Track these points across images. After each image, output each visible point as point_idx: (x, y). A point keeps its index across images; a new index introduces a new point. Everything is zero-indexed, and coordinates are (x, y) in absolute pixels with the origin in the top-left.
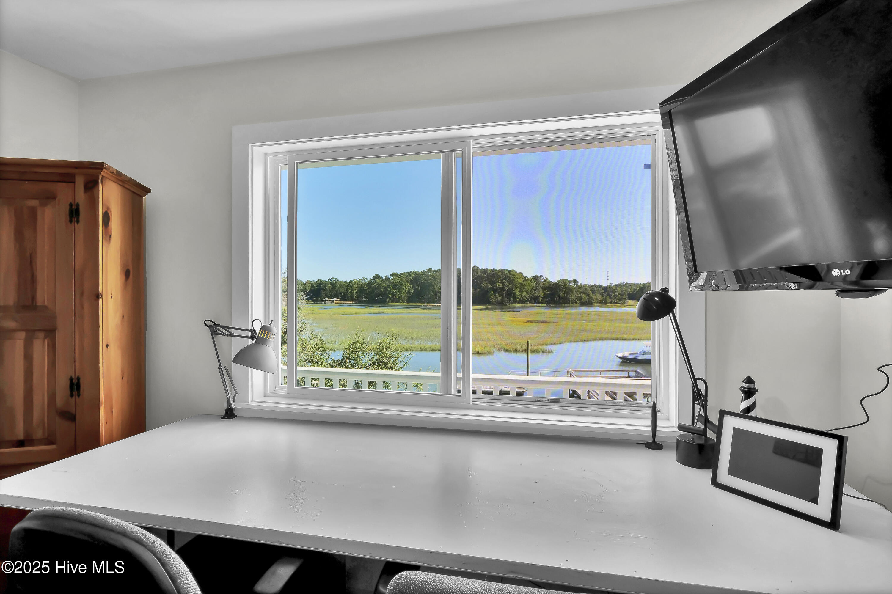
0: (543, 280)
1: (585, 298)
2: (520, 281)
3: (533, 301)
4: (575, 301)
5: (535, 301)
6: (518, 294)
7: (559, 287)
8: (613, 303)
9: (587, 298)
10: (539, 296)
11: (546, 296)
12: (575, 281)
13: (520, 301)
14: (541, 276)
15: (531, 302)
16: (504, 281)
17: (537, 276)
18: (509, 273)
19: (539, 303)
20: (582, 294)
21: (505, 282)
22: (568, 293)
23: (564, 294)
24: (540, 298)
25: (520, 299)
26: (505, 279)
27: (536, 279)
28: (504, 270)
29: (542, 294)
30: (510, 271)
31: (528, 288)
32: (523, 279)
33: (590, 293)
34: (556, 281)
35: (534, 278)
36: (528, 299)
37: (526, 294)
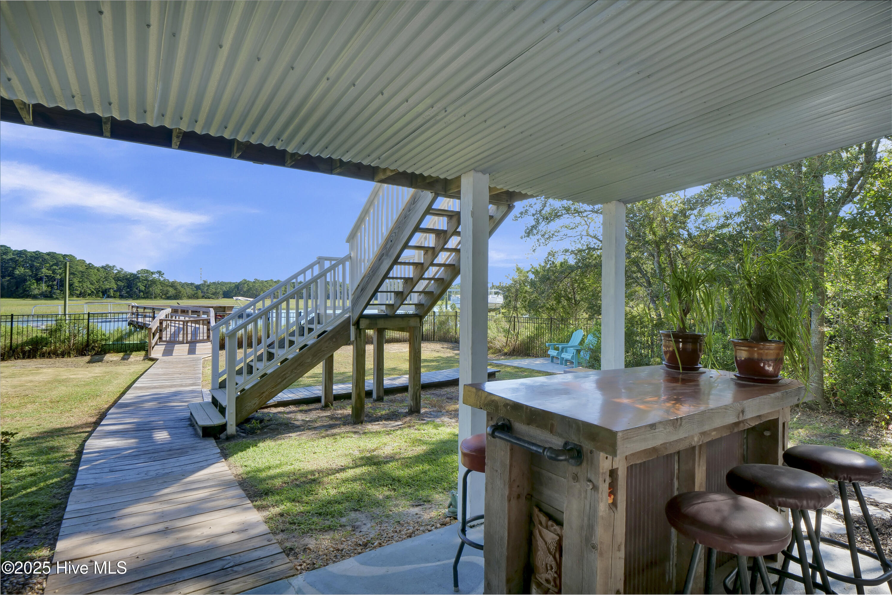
0: (116, 271)
1: (172, 291)
2: (81, 269)
3: (101, 294)
4: (159, 295)
5: (103, 295)
6: (77, 285)
7: (138, 278)
8: (206, 298)
9: (174, 292)
10: (110, 288)
11: (119, 289)
12: (159, 272)
13: (80, 294)
14: (114, 266)
15: (97, 296)
16: (54, 267)
17: (107, 265)
18: (64, 258)
19: (109, 297)
20: (168, 288)
21: (56, 269)
22: (150, 286)
23: (145, 287)
24: (112, 291)
25: (81, 292)
26: (56, 264)
27: (106, 269)
28: (55, 253)
29: (115, 287)
30: (65, 255)
31: (94, 278)
32: (86, 266)
33: (179, 287)
34: (135, 272)
35: (103, 267)
36: (92, 292)
37: (89, 286)
